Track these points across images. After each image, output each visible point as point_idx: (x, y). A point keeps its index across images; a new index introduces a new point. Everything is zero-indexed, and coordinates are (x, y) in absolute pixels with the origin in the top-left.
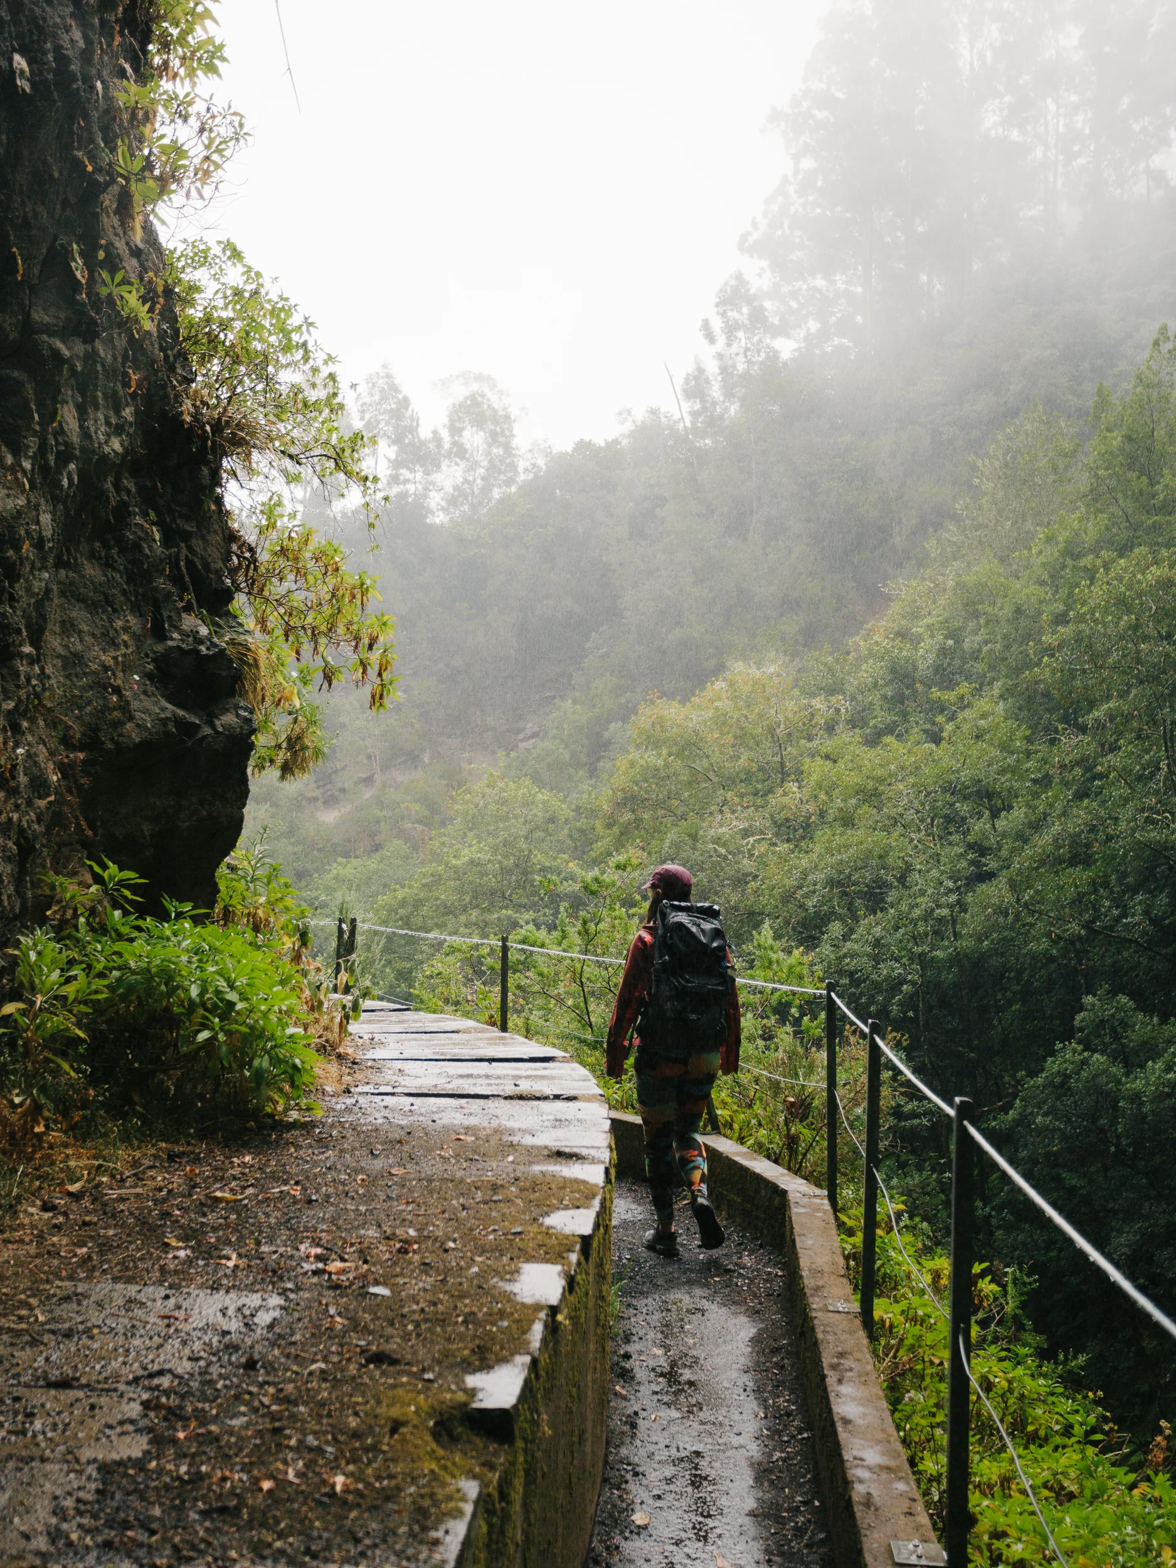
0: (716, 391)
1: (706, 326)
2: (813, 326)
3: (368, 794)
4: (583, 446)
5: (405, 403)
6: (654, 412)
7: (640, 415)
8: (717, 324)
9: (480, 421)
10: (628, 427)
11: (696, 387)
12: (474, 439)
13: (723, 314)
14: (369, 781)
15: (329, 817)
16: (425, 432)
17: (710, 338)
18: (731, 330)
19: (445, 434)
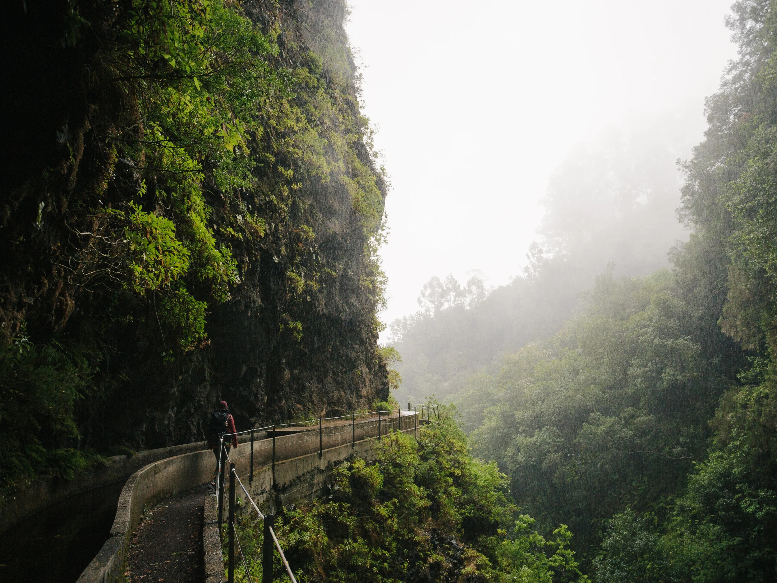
0: (531, 270)
1: (527, 255)
2: (557, 249)
3: (455, 378)
4: (500, 287)
5: (456, 282)
6: (517, 277)
7: (514, 277)
8: (530, 254)
9: (474, 283)
10: (512, 281)
11: (526, 269)
12: (474, 288)
13: (531, 252)
14: (455, 375)
15: (446, 384)
16: (462, 288)
17: (529, 258)
18: (533, 255)
19: (467, 288)
